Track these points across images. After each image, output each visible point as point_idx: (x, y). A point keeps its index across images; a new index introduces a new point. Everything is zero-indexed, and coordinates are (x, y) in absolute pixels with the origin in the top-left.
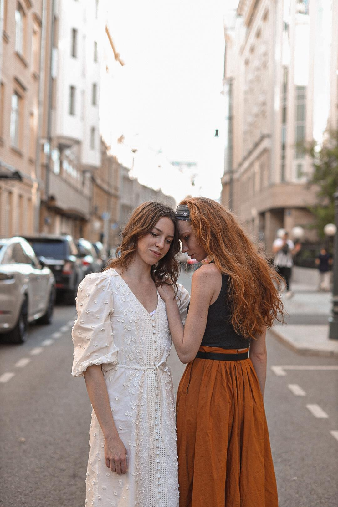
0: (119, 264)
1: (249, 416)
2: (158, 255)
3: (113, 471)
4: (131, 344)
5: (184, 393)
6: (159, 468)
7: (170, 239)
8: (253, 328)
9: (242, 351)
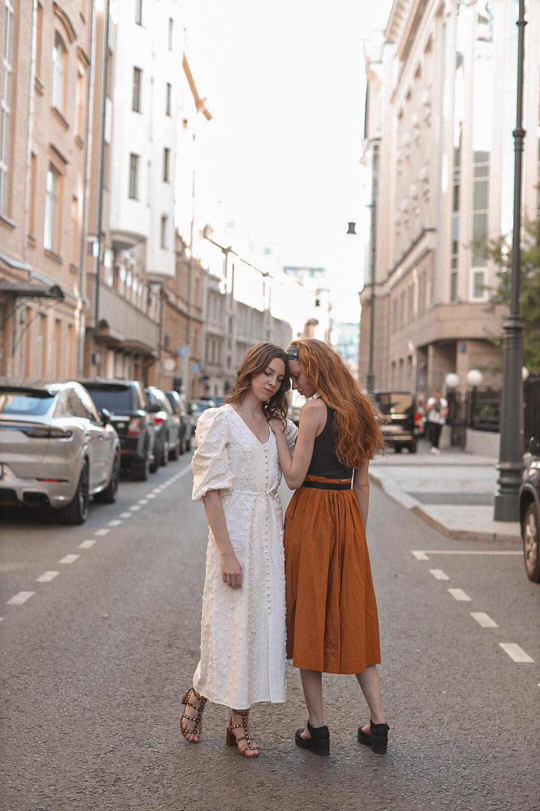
0: (234, 400)
1: (350, 541)
2: (270, 393)
3: (229, 585)
4: (245, 472)
5: (290, 518)
6: (269, 586)
7: (281, 378)
8: (355, 458)
9: (345, 482)
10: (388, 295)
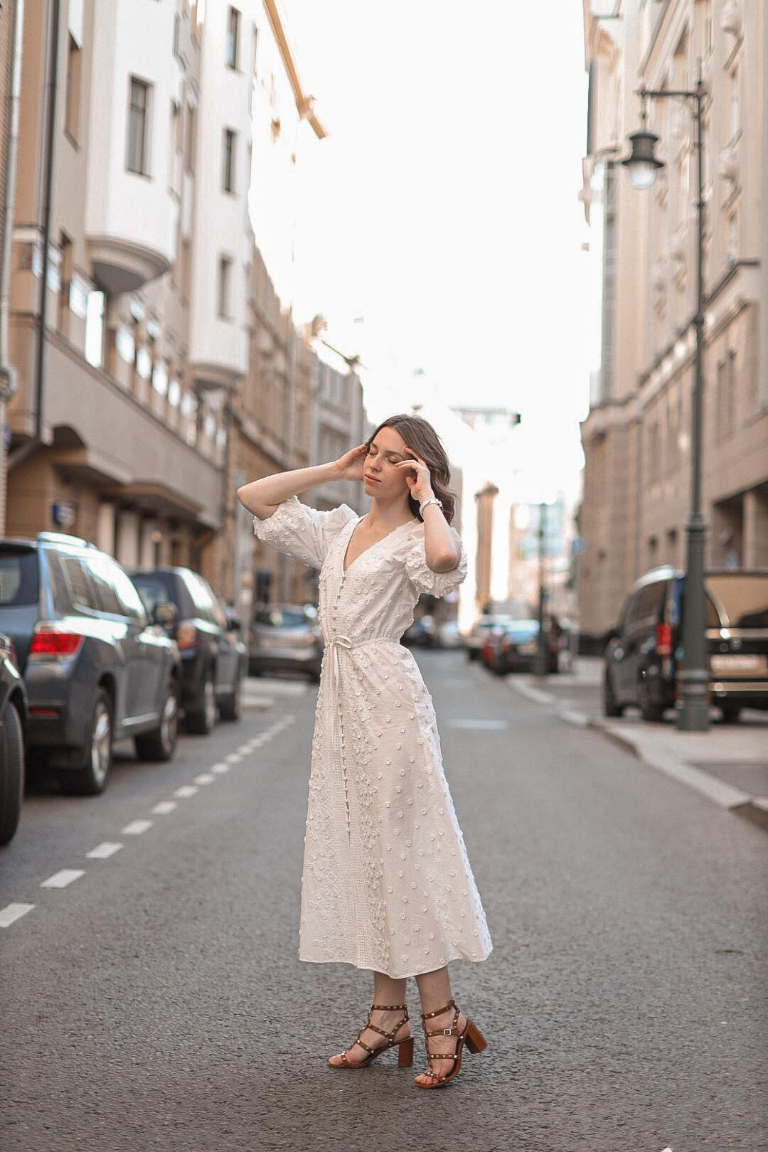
10: (638, 421)
